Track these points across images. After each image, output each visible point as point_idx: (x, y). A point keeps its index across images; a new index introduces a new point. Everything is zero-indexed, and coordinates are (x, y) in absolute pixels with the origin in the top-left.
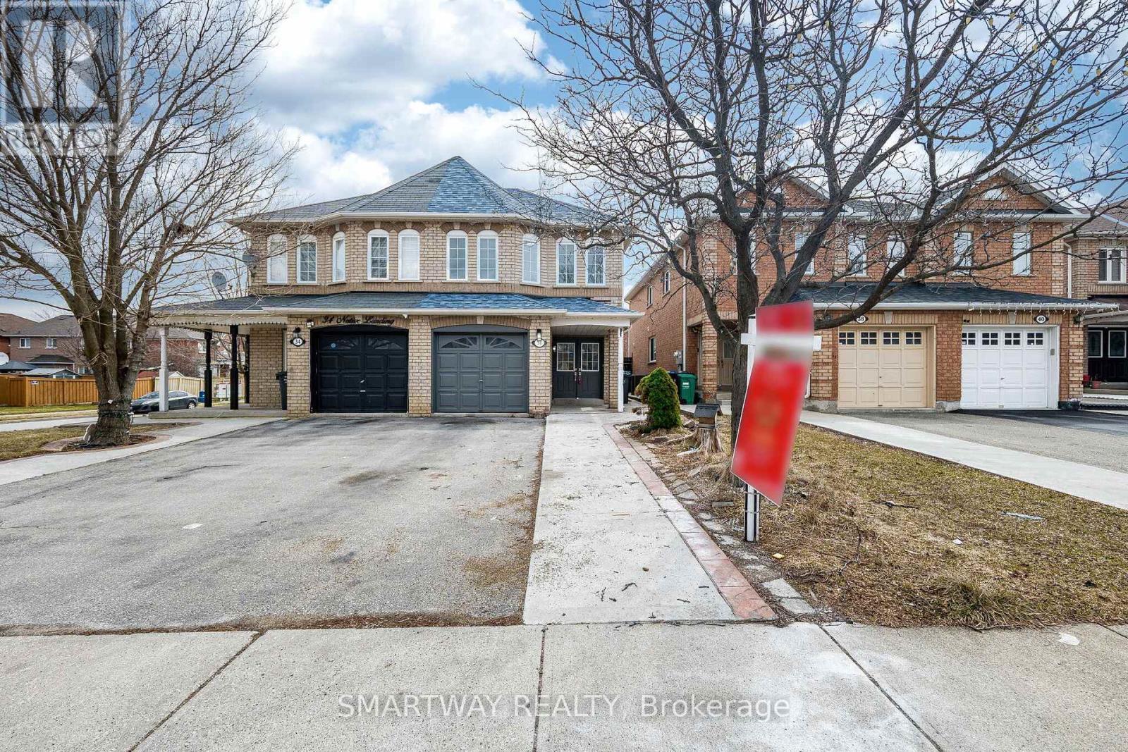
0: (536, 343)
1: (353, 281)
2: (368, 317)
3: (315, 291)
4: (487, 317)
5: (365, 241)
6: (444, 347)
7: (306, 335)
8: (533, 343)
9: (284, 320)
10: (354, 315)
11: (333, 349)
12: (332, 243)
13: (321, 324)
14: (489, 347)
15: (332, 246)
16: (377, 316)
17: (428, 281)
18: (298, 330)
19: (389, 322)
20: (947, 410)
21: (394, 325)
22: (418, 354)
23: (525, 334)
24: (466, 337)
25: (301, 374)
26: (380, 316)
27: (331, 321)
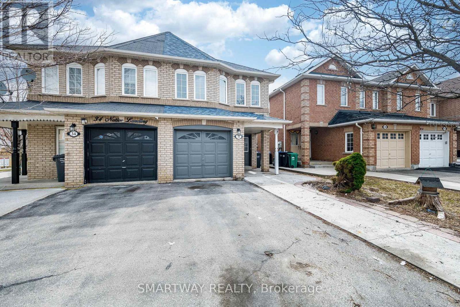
0: (237, 136)
1: (111, 95)
2: (129, 118)
3: (81, 101)
4: (208, 121)
5: (120, 70)
6: (179, 138)
7: (80, 129)
8: (235, 137)
9: (62, 119)
10: (118, 117)
11: (100, 140)
12: (94, 70)
13: (92, 122)
14: (208, 139)
15: (94, 72)
16: (135, 117)
17: (164, 98)
18: (74, 125)
19: (144, 122)
20: (415, 168)
21: (148, 124)
22: (165, 143)
23: (230, 132)
24: (194, 133)
25: (77, 157)
26: (138, 118)
27: (100, 120)
